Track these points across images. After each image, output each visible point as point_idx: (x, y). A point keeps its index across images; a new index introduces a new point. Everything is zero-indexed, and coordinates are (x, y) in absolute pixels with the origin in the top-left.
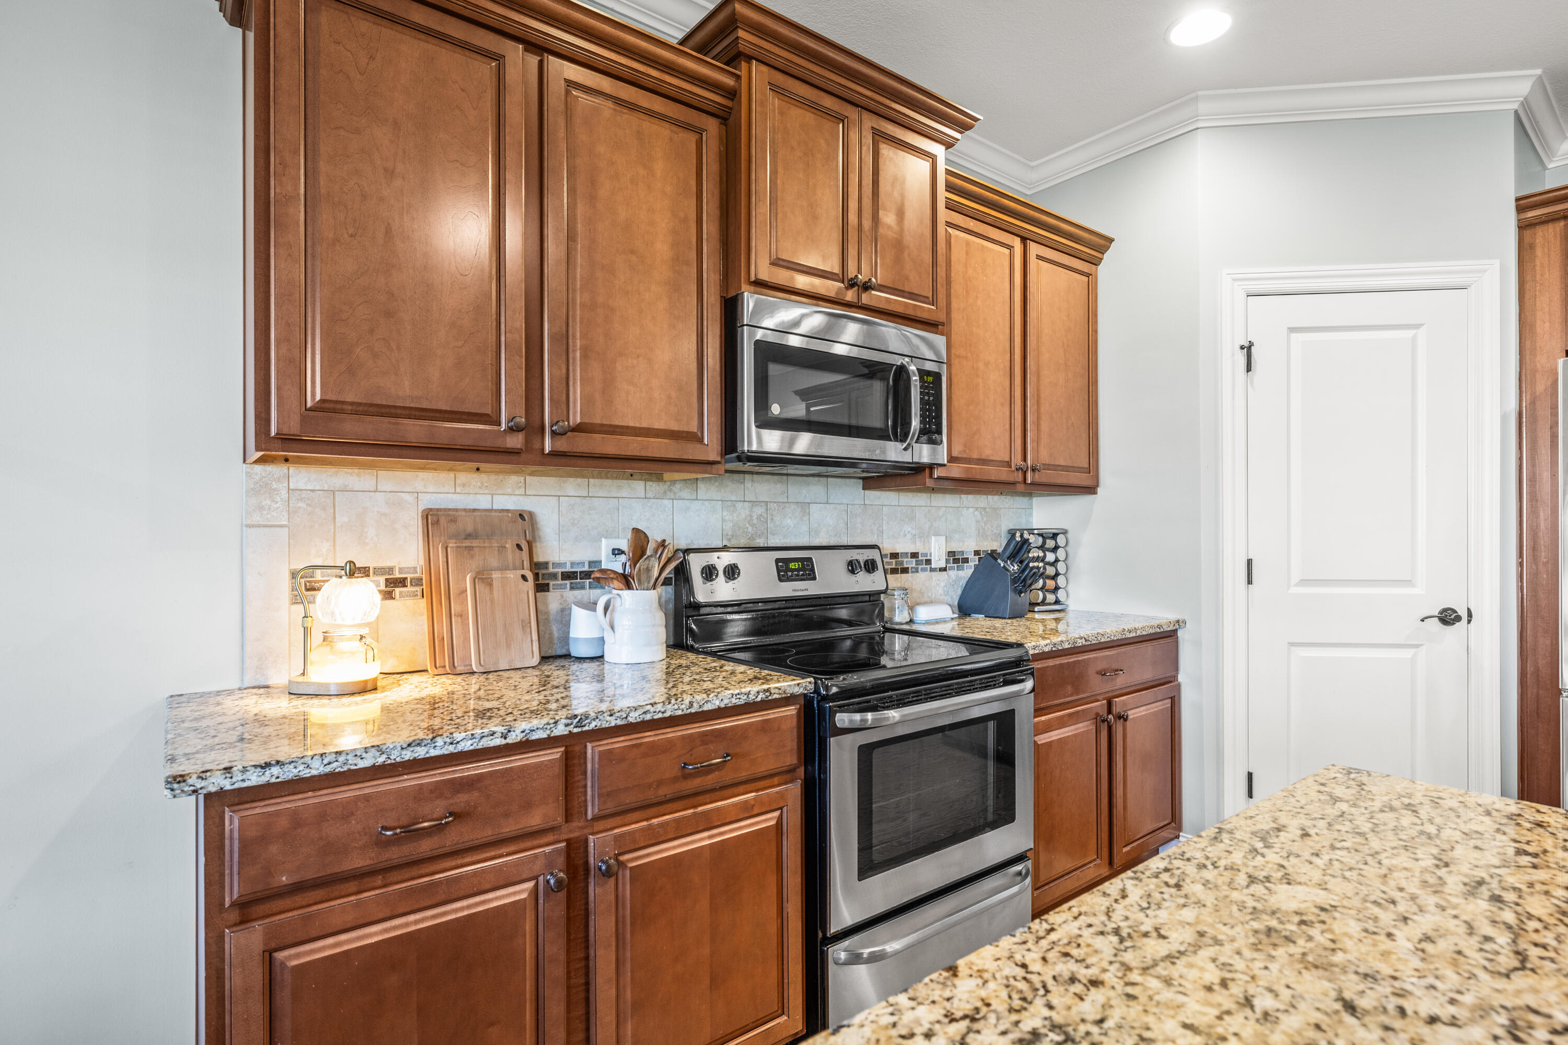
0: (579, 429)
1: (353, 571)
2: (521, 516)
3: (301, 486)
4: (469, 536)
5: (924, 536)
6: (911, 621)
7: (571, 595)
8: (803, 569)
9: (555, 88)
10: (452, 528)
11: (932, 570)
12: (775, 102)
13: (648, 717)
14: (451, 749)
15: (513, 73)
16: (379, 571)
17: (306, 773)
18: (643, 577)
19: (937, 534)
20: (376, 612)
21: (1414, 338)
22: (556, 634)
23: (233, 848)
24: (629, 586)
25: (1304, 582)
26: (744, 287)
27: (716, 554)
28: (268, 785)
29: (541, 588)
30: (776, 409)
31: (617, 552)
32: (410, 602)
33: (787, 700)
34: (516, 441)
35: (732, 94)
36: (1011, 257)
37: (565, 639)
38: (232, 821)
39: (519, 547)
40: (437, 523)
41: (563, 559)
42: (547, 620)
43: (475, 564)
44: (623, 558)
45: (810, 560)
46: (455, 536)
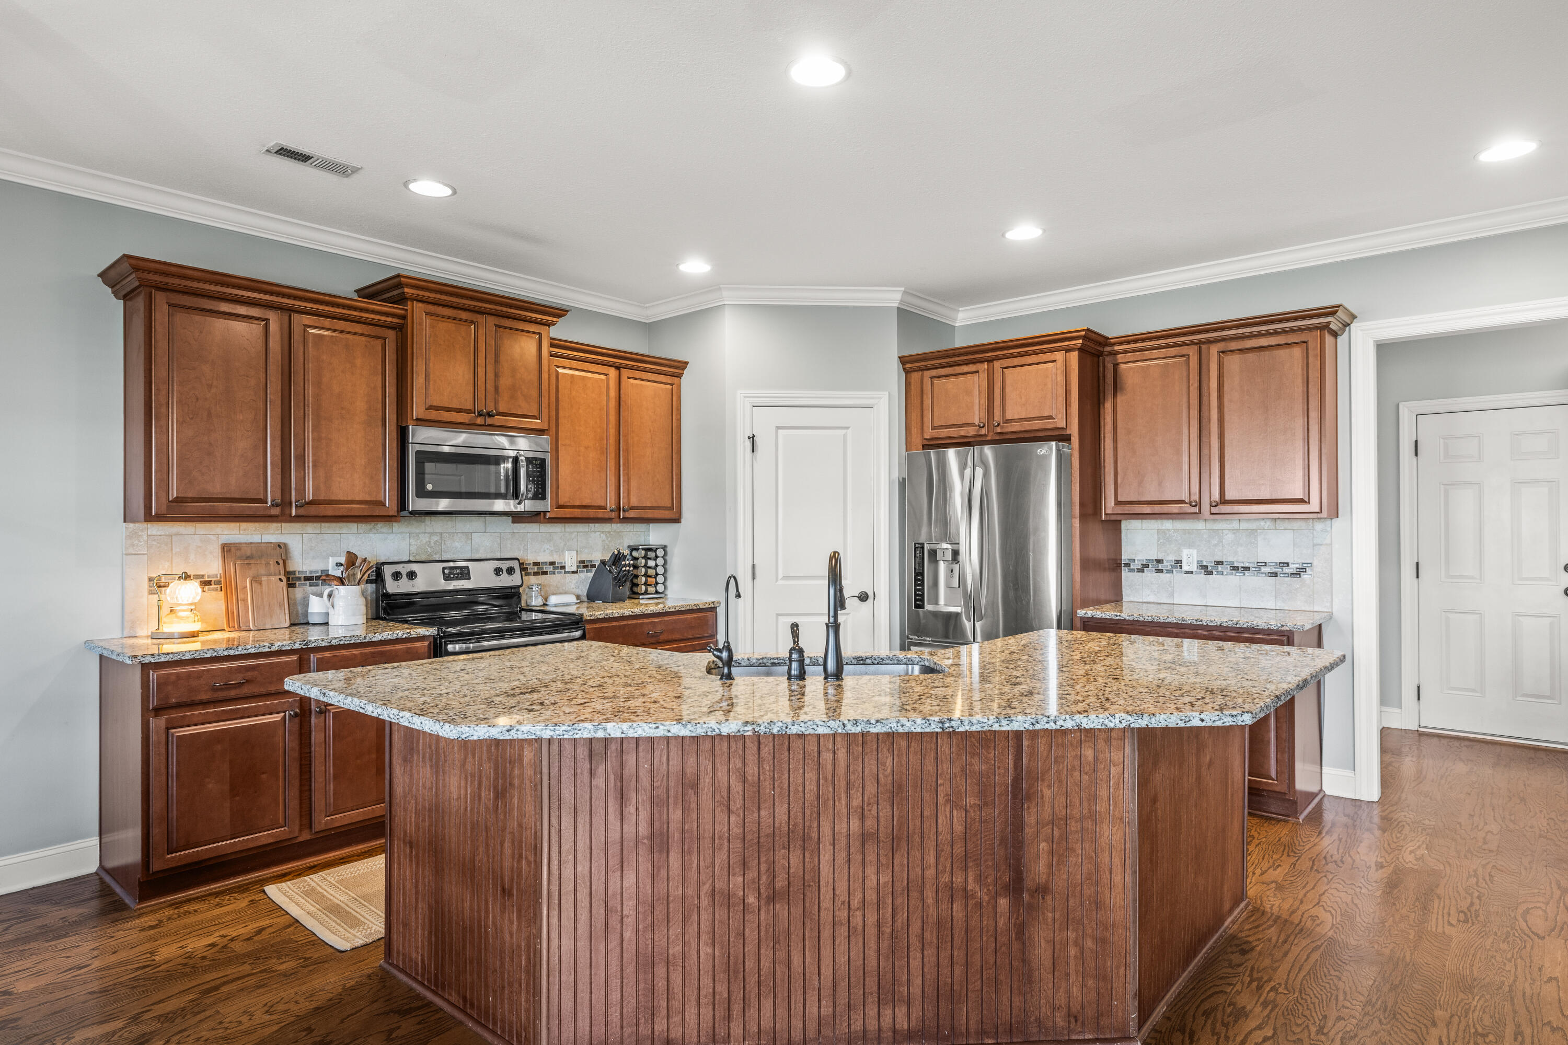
0: (311, 503)
1: (187, 577)
2: (279, 546)
3: (154, 533)
4: (248, 558)
5: (561, 551)
6: (545, 605)
7: (310, 589)
8: (462, 573)
9: (297, 330)
10: (238, 553)
11: (565, 572)
12: (428, 321)
13: (342, 643)
14: (245, 652)
15: (274, 327)
16: (196, 577)
17: (183, 658)
18: (351, 579)
19: (569, 550)
20: (198, 598)
21: (845, 436)
22: (300, 611)
23: (153, 686)
24: (343, 584)
25: (785, 578)
26: (410, 422)
27: (402, 565)
28: (168, 662)
29: (291, 585)
30: (429, 487)
31: (339, 565)
32: (214, 593)
33: (422, 638)
34: (276, 511)
35: (404, 317)
36: (608, 379)
37: (306, 614)
38: (153, 675)
39: (277, 563)
40: (230, 551)
41: (305, 569)
42: (295, 604)
43: (252, 572)
44: (342, 568)
45: (467, 568)
46: (240, 558)
